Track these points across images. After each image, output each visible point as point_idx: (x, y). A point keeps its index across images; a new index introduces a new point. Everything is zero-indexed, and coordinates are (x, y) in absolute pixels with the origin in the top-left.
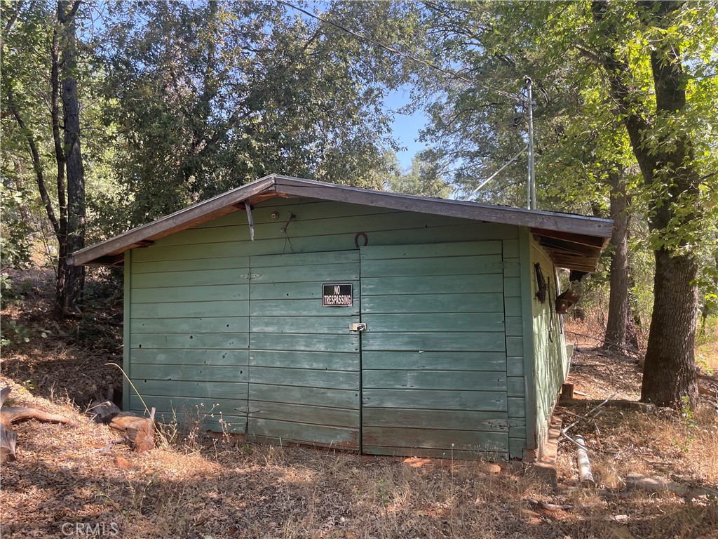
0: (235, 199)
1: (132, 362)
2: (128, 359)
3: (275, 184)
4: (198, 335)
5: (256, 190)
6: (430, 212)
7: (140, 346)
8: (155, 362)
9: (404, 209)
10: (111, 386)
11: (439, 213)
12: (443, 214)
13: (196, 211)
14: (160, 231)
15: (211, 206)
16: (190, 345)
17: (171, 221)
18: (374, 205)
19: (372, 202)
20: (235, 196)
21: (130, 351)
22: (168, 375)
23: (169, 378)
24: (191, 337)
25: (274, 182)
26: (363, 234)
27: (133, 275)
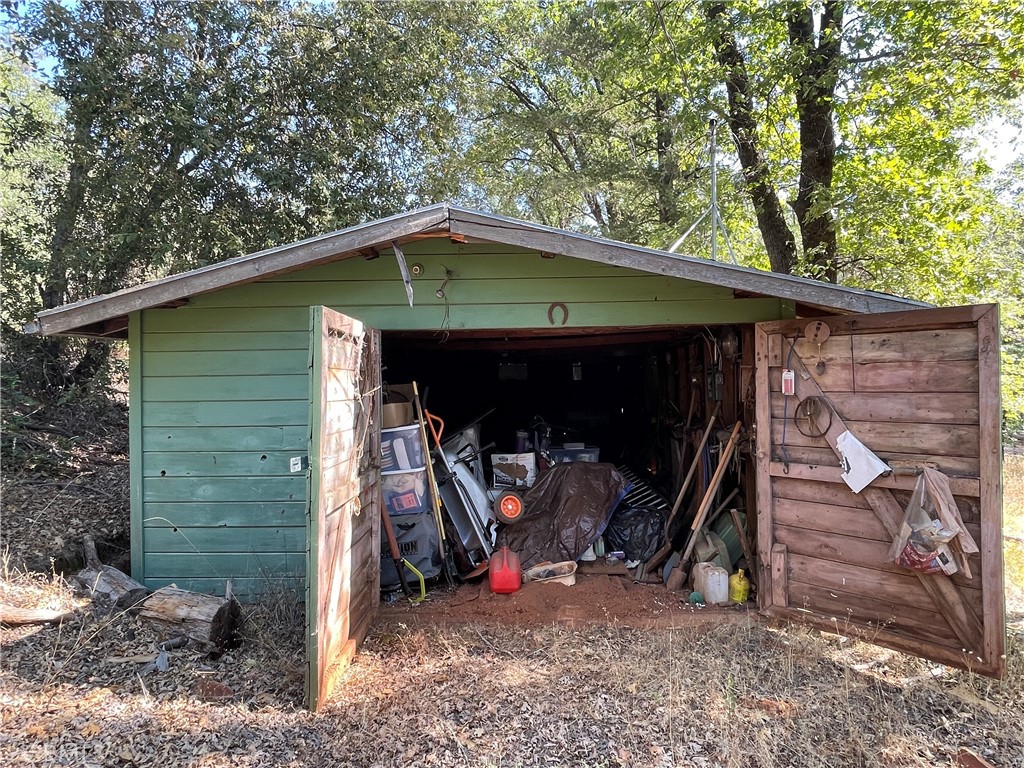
0: (375, 238)
1: (147, 499)
2: (139, 494)
3: (449, 219)
4: (277, 454)
5: (416, 226)
6: (698, 279)
7: (164, 472)
8: (195, 499)
9: (659, 271)
10: (87, 537)
11: (712, 281)
12: (717, 283)
13: (301, 253)
14: (228, 281)
15: (330, 246)
16: (262, 470)
17: (250, 267)
18: (614, 263)
19: (610, 259)
20: (376, 232)
21: (143, 481)
22: (218, 519)
23: (221, 523)
24: (264, 457)
25: (447, 214)
26: (562, 305)
27: (145, 354)
